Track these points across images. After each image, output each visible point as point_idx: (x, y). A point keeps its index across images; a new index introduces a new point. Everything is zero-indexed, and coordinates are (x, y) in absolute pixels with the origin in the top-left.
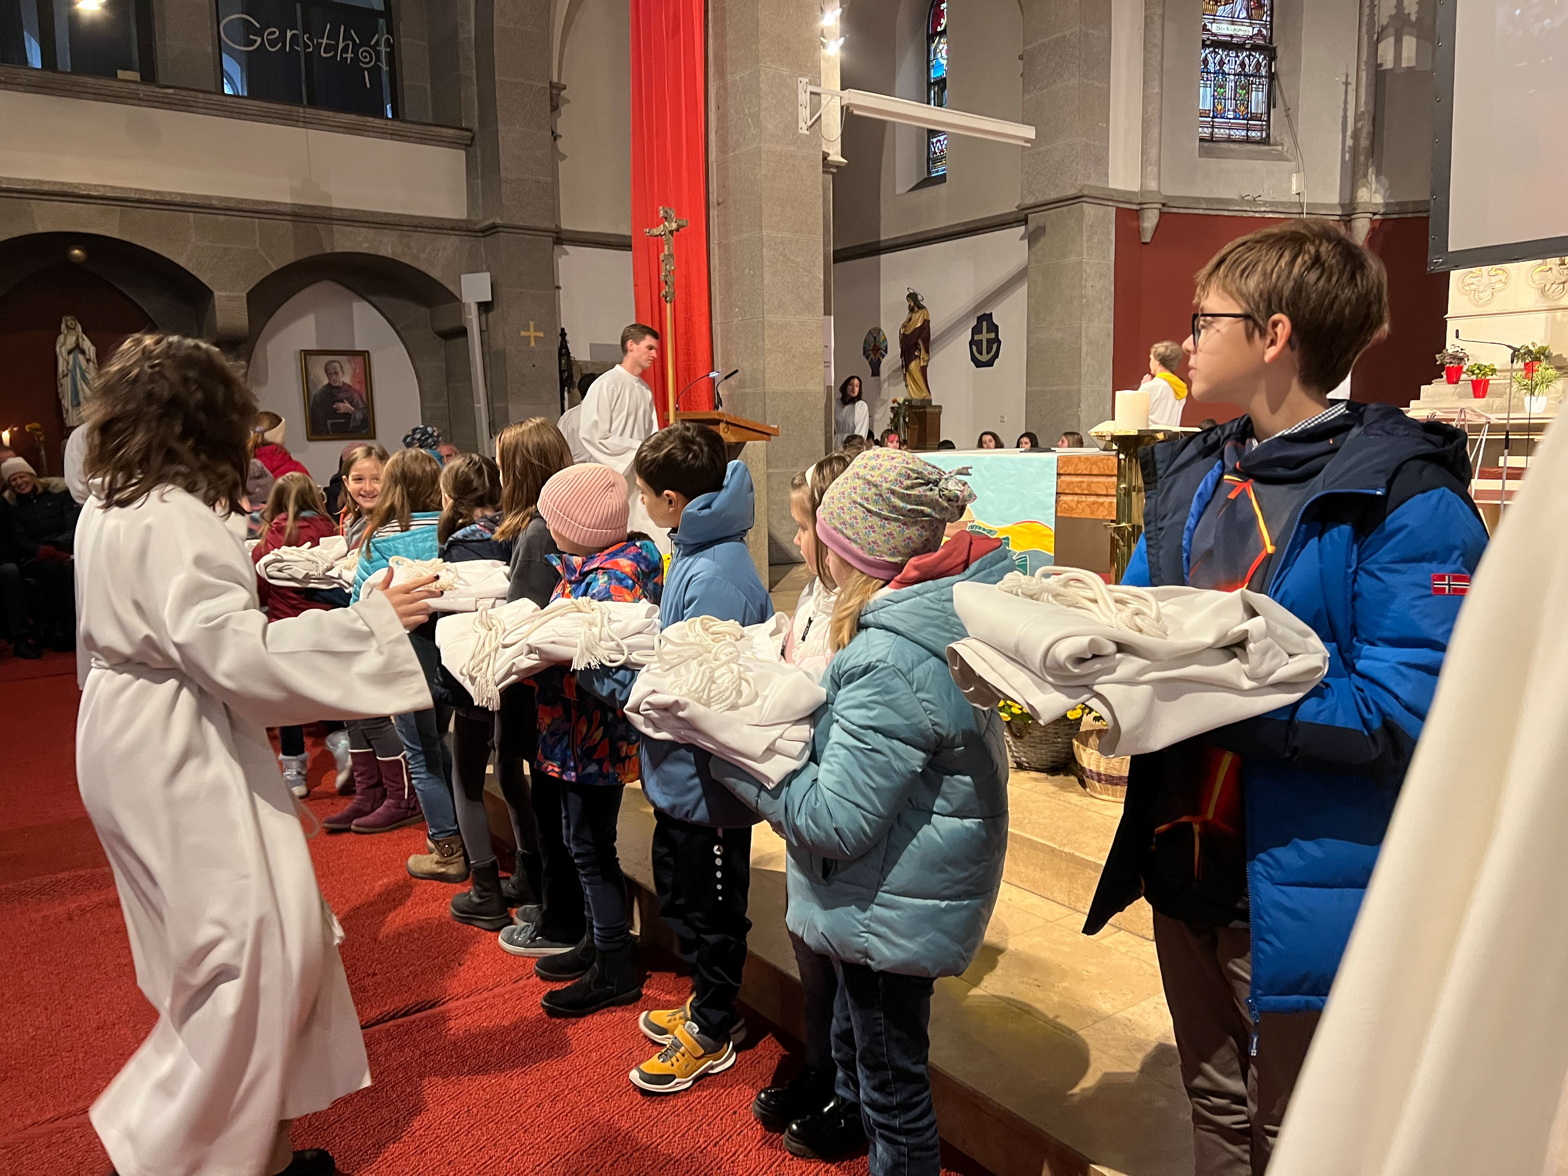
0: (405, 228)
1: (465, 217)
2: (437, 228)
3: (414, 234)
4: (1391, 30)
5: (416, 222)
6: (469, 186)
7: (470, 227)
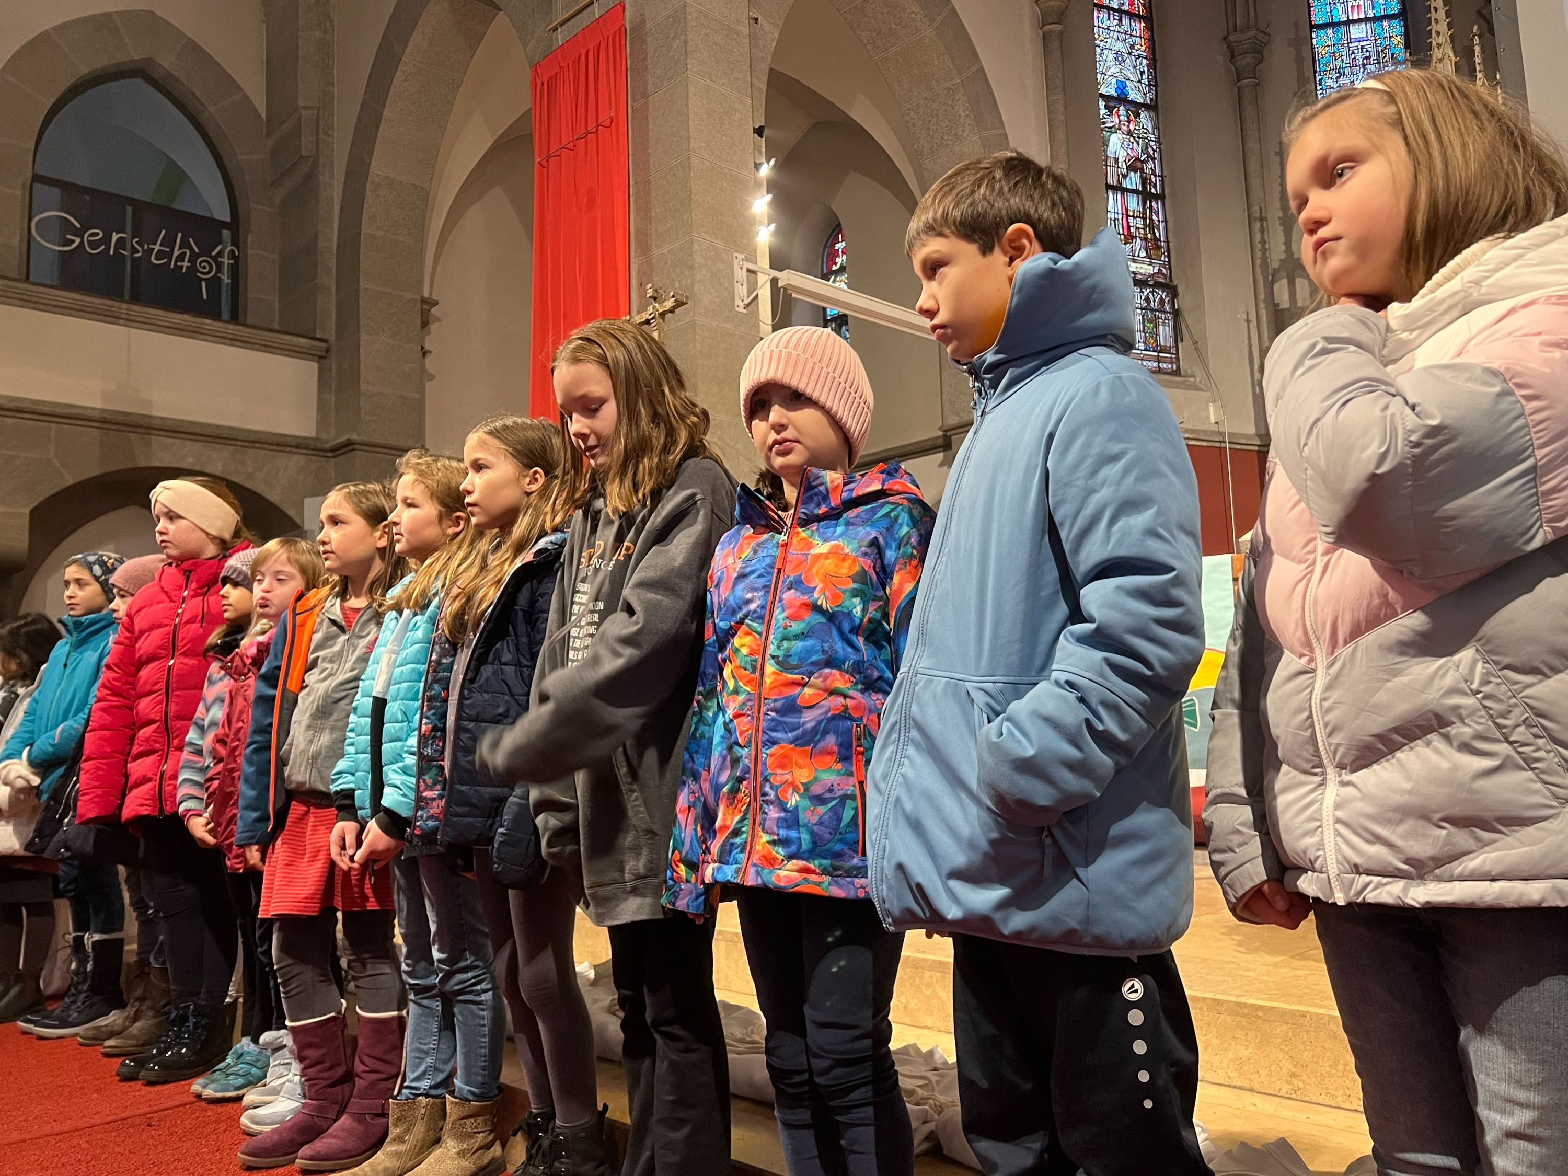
0: (239, 443)
1: (313, 435)
3: (251, 451)
4: (1283, 273)
5: (253, 437)
6: (320, 401)
7: (319, 446)
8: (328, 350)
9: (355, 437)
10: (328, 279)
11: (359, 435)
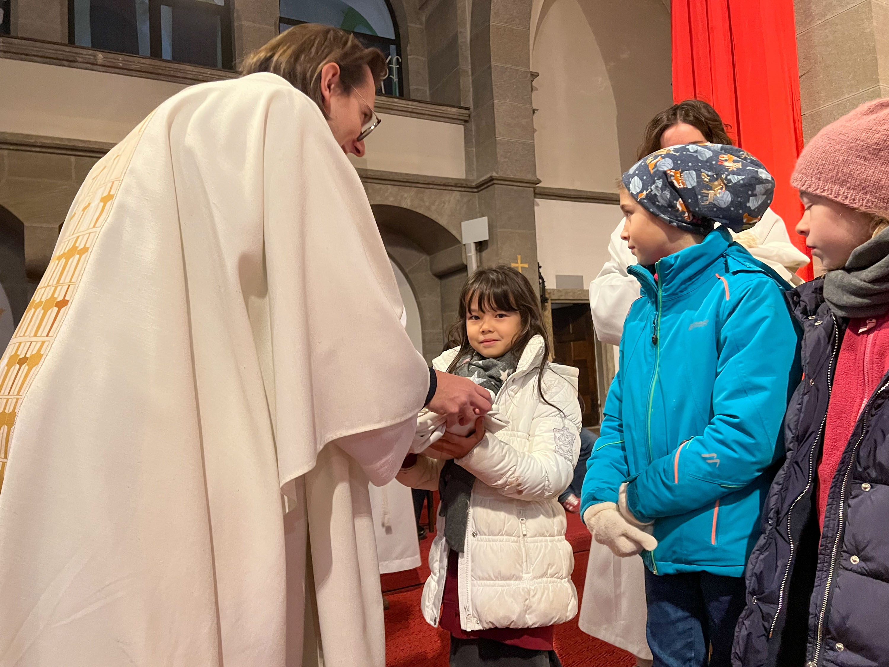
0: (420, 185)
1: (464, 177)
2: (444, 185)
3: (427, 190)
5: (429, 181)
6: (467, 153)
8: (469, 116)
9: (494, 174)
10: (466, 65)
11: (497, 173)
